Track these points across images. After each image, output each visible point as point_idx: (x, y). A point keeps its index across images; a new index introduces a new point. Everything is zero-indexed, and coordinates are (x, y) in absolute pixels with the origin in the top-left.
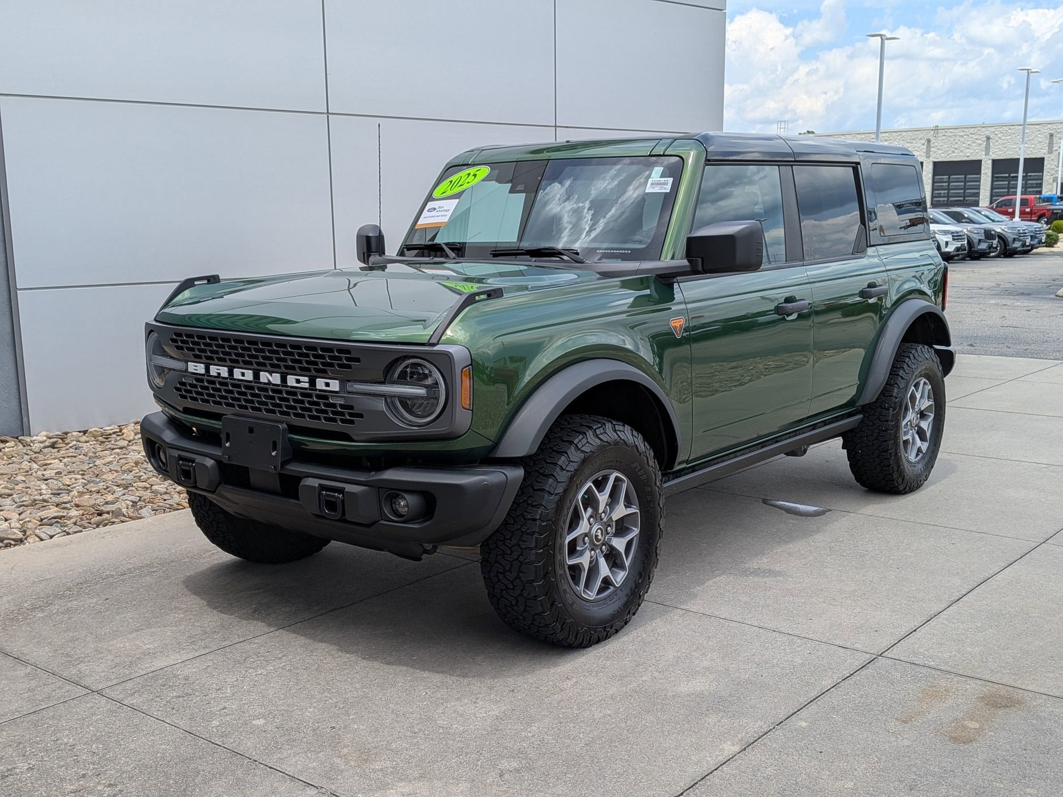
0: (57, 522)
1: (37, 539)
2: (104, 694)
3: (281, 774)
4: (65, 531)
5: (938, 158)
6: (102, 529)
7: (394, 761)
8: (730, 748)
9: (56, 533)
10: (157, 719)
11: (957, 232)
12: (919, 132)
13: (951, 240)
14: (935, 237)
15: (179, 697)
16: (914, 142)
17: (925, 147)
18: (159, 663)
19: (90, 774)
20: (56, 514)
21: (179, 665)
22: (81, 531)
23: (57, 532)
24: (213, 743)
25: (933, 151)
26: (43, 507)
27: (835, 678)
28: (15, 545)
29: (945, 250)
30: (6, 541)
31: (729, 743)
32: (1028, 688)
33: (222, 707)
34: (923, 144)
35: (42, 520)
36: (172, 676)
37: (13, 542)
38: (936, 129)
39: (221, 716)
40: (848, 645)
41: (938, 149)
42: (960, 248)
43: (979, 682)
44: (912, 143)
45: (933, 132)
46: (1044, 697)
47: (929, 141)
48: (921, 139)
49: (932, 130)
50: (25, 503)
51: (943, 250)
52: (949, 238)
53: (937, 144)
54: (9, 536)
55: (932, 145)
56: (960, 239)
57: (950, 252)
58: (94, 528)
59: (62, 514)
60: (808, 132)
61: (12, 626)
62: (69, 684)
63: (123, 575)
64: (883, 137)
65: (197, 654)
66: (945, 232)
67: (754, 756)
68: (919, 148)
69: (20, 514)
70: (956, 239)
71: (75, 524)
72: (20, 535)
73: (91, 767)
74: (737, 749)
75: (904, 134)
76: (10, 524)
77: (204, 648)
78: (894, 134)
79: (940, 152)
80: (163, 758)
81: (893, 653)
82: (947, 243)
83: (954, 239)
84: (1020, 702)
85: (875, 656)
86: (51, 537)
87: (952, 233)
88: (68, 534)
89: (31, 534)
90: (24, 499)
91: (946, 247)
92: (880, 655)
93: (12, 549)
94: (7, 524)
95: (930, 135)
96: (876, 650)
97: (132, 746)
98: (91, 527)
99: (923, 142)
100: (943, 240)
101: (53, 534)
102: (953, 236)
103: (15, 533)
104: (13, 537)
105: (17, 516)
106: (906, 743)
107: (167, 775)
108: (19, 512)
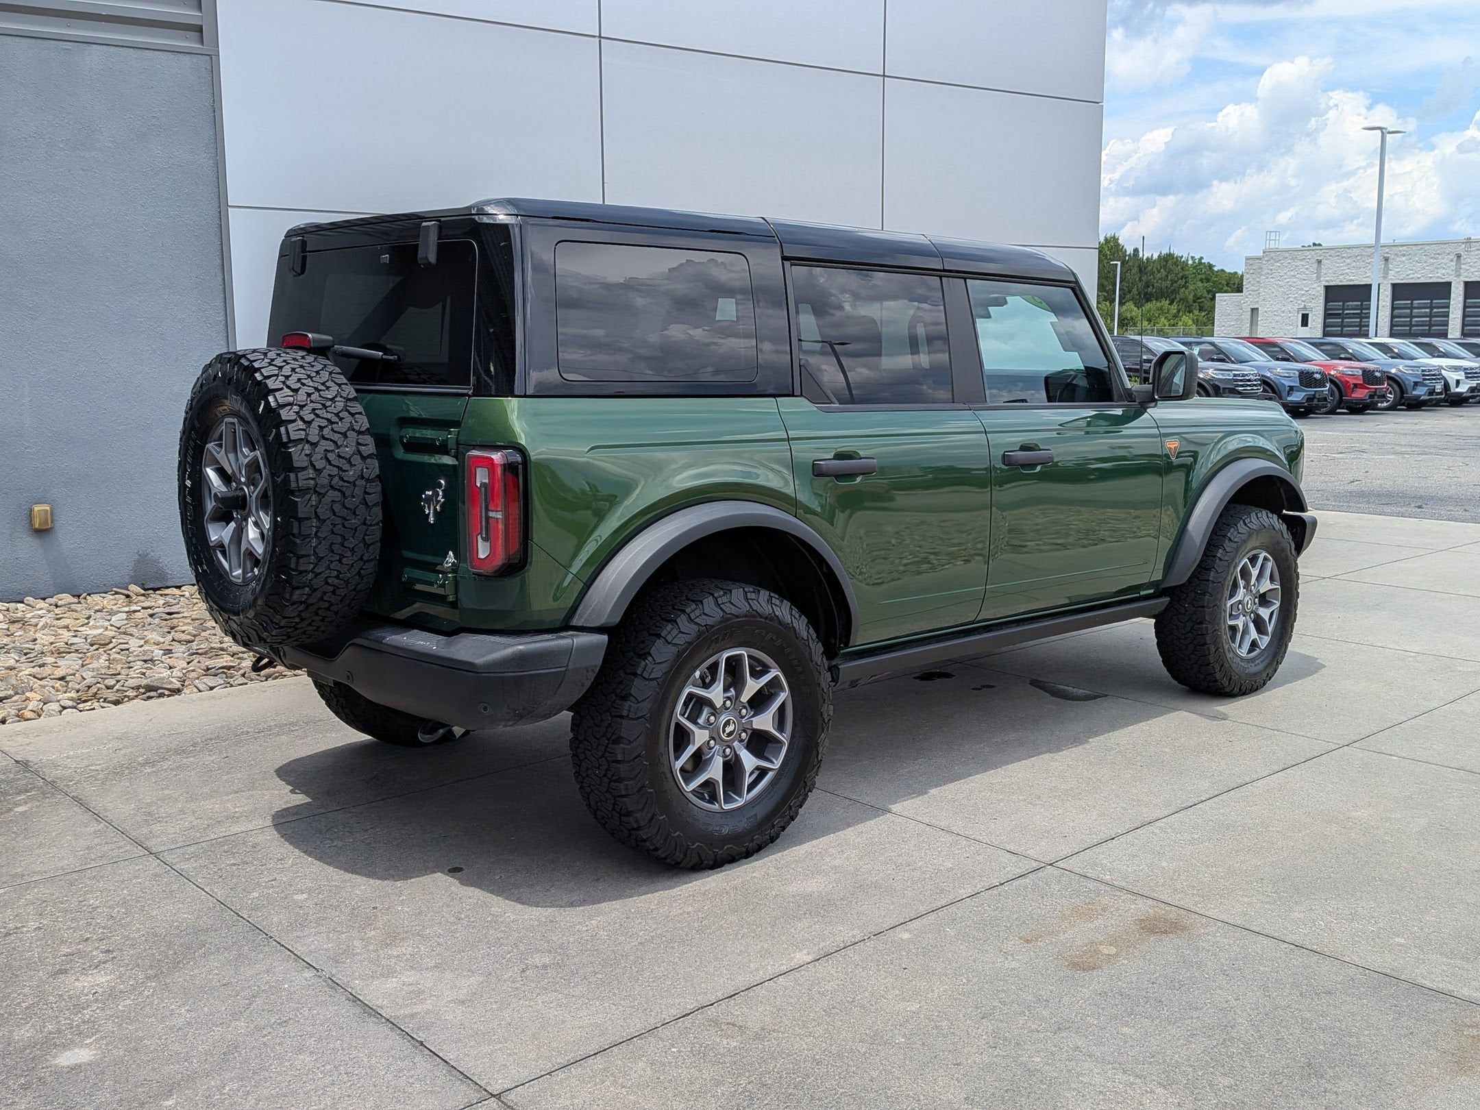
0: (223, 673)
1: (195, 690)
2: (160, 857)
3: (289, 953)
4: (229, 683)
5: (1470, 278)
6: (270, 681)
7: (418, 947)
8: (802, 956)
9: (218, 683)
10: (197, 886)
11: (1472, 369)
12: (1445, 246)
13: (1464, 378)
14: (1441, 374)
15: (235, 865)
16: (1440, 257)
17: (1454, 264)
18: (236, 829)
19: (95, 937)
20: (225, 664)
21: (256, 832)
22: (246, 684)
23: (220, 683)
24: (239, 916)
25: (1465, 269)
26: (216, 655)
27: (979, 886)
28: (169, 696)
29: (1454, 389)
30: (160, 691)
31: (805, 951)
32: (1207, 913)
33: (271, 878)
34: (1452, 261)
35: (208, 669)
36: (241, 842)
37: (167, 692)
38: (1468, 241)
39: (265, 887)
40: (1020, 851)
41: (1471, 266)
42: (1476, 388)
43: (1150, 902)
44: (1437, 259)
45: (1464, 246)
46: (1220, 924)
47: (1459, 256)
48: (1449, 254)
49: (1463, 243)
50: (199, 651)
51: (1452, 391)
52: (1461, 375)
53: (1469, 260)
54: (165, 686)
55: (1463, 261)
56: (1476, 377)
57: (1462, 393)
58: (262, 681)
59: (232, 664)
60: (1314, 244)
61: (112, 780)
62: (132, 844)
63: (259, 732)
64: (1400, 251)
65: (284, 820)
66: (1456, 369)
67: (827, 968)
68: (1445, 264)
69: (188, 663)
70: (1471, 377)
71: (243, 675)
72: (178, 685)
73: (101, 931)
74: (810, 958)
75: (1428, 247)
76: (172, 673)
77: (294, 815)
78: (1414, 247)
79: (1473, 270)
80: (177, 927)
81: (1069, 864)
82: (1458, 382)
83: (1467, 378)
84: (1184, 928)
85: (1043, 865)
86: (212, 688)
87: (1465, 369)
88: (232, 686)
89: (190, 685)
90: (202, 646)
91: (1457, 386)
92: (1051, 864)
93: (166, 698)
94: (169, 672)
95: (1461, 249)
96: (1047, 860)
97: (154, 913)
98: (257, 680)
99: (1452, 257)
100: (1452, 378)
101: (214, 685)
102: (1466, 373)
103: (172, 682)
104: (169, 687)
105: (185, 665)
106: (1014, 965)
107: (170, 945)
108: (188, 660)
